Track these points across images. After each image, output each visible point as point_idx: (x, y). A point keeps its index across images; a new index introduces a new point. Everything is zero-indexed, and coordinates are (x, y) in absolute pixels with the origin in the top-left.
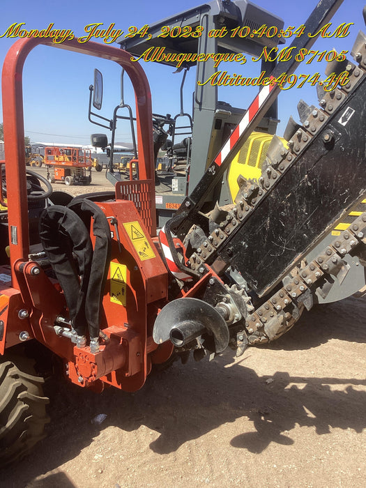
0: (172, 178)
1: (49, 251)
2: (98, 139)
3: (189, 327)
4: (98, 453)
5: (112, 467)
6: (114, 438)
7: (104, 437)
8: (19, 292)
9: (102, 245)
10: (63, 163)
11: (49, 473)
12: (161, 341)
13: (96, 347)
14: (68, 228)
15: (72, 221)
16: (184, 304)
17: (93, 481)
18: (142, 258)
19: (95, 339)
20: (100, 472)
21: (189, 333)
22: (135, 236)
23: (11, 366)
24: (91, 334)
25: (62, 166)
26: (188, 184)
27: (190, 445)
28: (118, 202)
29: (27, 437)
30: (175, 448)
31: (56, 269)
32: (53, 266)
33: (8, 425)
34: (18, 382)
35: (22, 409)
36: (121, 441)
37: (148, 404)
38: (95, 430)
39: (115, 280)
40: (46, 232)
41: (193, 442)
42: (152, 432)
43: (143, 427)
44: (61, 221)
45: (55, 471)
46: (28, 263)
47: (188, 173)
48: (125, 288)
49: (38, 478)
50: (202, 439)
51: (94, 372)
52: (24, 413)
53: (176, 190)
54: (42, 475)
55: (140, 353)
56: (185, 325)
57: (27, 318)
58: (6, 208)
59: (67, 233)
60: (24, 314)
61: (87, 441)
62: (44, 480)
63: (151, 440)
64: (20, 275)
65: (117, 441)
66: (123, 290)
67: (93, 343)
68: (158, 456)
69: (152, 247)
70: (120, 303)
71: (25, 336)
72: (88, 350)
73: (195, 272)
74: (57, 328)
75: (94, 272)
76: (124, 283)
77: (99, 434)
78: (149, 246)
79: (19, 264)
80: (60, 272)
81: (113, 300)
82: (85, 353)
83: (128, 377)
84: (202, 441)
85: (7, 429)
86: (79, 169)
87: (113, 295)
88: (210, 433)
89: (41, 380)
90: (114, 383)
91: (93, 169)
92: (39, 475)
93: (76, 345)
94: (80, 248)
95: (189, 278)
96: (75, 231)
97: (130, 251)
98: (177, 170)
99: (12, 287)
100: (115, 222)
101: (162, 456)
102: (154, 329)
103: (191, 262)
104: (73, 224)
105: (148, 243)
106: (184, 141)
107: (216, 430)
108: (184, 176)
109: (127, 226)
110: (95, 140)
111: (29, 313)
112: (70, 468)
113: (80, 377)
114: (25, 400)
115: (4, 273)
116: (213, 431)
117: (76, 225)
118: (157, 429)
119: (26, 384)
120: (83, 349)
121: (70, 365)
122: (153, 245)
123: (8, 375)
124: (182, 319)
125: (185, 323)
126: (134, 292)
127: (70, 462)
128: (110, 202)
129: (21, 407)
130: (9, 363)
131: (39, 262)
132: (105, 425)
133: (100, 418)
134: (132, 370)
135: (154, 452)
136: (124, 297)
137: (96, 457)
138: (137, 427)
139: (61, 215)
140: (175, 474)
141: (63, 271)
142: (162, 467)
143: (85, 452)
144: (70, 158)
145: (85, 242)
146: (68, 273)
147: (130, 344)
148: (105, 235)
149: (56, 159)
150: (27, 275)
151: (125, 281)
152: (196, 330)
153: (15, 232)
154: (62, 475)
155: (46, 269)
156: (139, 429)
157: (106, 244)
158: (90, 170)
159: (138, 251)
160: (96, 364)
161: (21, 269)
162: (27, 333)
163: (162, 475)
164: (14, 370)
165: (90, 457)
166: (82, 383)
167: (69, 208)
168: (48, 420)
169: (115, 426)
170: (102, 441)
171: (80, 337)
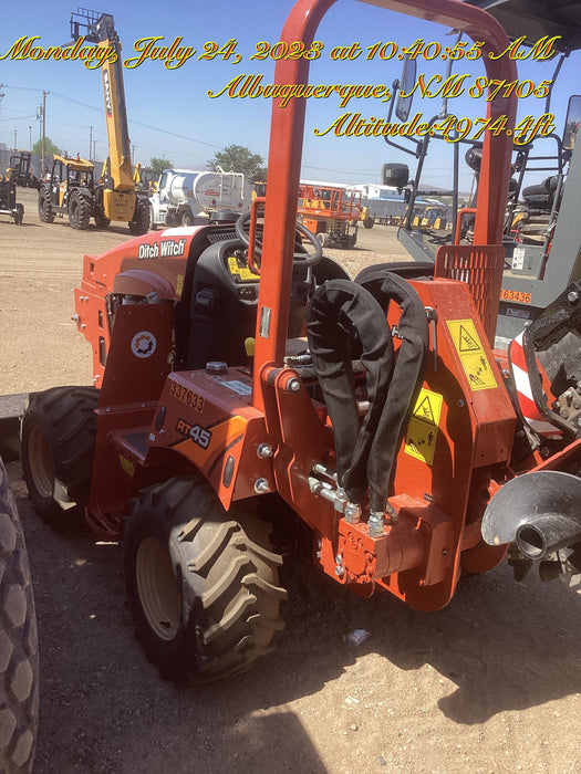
0: (515, 246)
1: (318, 355)
2: (394, 173)
3: (556, 527)
4: (353, 695)
5: (373, 724)
6: (378, 676)
7: (363, 670)
8: (263, 415)
9: (412, 356)
10: (317, 212)
11: (272, 710)
12: (497, 541)
13: (377, 527)
14: (358, 320)
15: (364, 309)
16: (551, 483)
17: (342, 741)
18: (474, 386)
19: (378, 514)
20: (354, 728)
21: (555, 537)
22: (465, 346)
23: (236, 529)
24: (373, 504)
25: (315, 217)
26: (546, 259)
27: (509, 720)
28: (438, 281)
29: (248, 646)
30: (483, 717)
31: (325, 386)
32: (320, 380)
33: (223, 622)
34: (244, 557)
35: (246, 602)
36: (391, 683)
37: (439, 631)
38: (350, 654)
39: (419, 418)
40: (317, 322)
41: (515, 714)
42: (443, 679)
43: (428, 668)
44: (346, 307)
45: (282, 708)
46: (282, 370)
47: (550, 240)
48: (435, 435)
49: (257, 714)
50: (532, 713)
51: (370, 568)
52: (249, 609)
53: (520, 267)
54: (262, 710)
55: (448, 551)
56: (549, 522)
57: (270, 459)
58: (257, 277)
59: (355, 329)
60: (266, 451)
61: (334, 671)
62: (264, 719)
63: (440, 694)
64: (269, 388)
65: (383, 682)
66: (431, 437)
67: (375, 520)
68: (453, 725)
69: (492, 369)
70: (421, 458)
71: (263, 487)
72: (363, 529)
73: (569, 425)
74: (313, 482)
75: (392, 401)
76: (434, 425)
77: (355, 662)
78: (487, 365)
79: (268, 371)
80: (332, 392)
81: (409, 450)
82: (358, 533)
83: (423, 587)
84: (532, 717)
85: (221, 628)
86: (340, 222)
87: (411, 442)
88: (547, 705)
89: (278, 559)
90: (394, 588)
91: (360, 223)
92: (257, 709)
93: (343, 515)
94: (373, 357)
95: (556, 433)
96: (369, 327)
97: (454, 372)
98: (525, 233)
99: (251, 404)
100: (433, 317)
101: (460, 727)
102: (486, 517)
103: (561, 403)
104: (368, 314)
105: (486, 360)
106: (548, 181)
107: (558, 702)
108: (541, 244)
109: (453, 326)
110: (389, 174)
111: (274, 451)
112: (307, 709)
113: (339, 567)
114: (252, 588)
115: (241, 380)
116: (552, 703)
117: (373, 316)
118: (452, 676)
119: (257, 562)
120: (356, 527)
121: (325, 544)
122: (495, 364)
123: (231, 542)
124: (543, 510)
125: (547, 517)
126: (451, 444)
127: (306, 699)
128: (425, 281)
129: (245, 598)
130: (233, 524)
131: (300, 371)
132: (364, 650)
133: (358, 636)
134: (432, 577)
135: (446, 715)
136: (432, 449)
137: (348, 701)
138: (417, 665)
139: (349, 297)
140: (481, 764)
141: (334, 391)
142: (459, 746)
143: (331, 687)
144: (327, 205)
145: (384, 348)
146: (344, 396)
147: (434, 532)
148: (419, 340)
149: (308, 204)
150: (281, 390)
151: (437, 422)
152: (568, 534)
153: (267, 318)
154: (292, 717)
155: (310, 385)
156: (422, 670)
157: (419, 355)
158: (354, 225)
159: (468, 372)
160: (375, 556)
161: (272, 380)
162: (266, 482)
163: (457, 760)
164: (240, 537)
165: (339, 698)
166: (341, 577)
167: (362, 285)
168: (281, 626)
169: (382, 654)
170: (359, 676)
171: (352, 506)
